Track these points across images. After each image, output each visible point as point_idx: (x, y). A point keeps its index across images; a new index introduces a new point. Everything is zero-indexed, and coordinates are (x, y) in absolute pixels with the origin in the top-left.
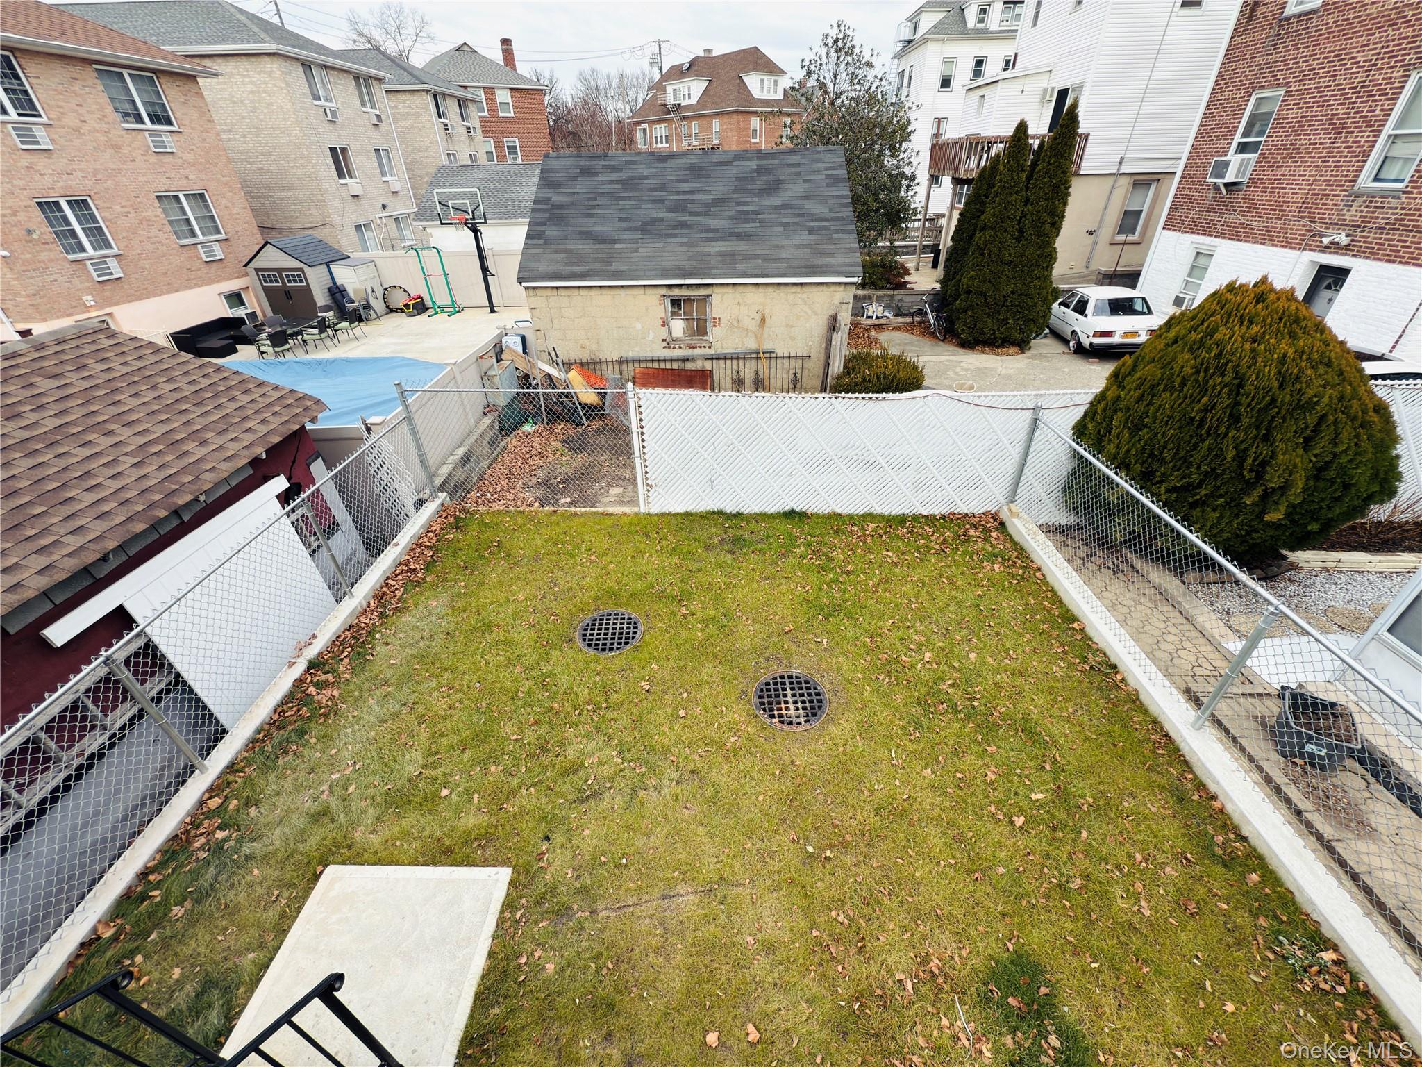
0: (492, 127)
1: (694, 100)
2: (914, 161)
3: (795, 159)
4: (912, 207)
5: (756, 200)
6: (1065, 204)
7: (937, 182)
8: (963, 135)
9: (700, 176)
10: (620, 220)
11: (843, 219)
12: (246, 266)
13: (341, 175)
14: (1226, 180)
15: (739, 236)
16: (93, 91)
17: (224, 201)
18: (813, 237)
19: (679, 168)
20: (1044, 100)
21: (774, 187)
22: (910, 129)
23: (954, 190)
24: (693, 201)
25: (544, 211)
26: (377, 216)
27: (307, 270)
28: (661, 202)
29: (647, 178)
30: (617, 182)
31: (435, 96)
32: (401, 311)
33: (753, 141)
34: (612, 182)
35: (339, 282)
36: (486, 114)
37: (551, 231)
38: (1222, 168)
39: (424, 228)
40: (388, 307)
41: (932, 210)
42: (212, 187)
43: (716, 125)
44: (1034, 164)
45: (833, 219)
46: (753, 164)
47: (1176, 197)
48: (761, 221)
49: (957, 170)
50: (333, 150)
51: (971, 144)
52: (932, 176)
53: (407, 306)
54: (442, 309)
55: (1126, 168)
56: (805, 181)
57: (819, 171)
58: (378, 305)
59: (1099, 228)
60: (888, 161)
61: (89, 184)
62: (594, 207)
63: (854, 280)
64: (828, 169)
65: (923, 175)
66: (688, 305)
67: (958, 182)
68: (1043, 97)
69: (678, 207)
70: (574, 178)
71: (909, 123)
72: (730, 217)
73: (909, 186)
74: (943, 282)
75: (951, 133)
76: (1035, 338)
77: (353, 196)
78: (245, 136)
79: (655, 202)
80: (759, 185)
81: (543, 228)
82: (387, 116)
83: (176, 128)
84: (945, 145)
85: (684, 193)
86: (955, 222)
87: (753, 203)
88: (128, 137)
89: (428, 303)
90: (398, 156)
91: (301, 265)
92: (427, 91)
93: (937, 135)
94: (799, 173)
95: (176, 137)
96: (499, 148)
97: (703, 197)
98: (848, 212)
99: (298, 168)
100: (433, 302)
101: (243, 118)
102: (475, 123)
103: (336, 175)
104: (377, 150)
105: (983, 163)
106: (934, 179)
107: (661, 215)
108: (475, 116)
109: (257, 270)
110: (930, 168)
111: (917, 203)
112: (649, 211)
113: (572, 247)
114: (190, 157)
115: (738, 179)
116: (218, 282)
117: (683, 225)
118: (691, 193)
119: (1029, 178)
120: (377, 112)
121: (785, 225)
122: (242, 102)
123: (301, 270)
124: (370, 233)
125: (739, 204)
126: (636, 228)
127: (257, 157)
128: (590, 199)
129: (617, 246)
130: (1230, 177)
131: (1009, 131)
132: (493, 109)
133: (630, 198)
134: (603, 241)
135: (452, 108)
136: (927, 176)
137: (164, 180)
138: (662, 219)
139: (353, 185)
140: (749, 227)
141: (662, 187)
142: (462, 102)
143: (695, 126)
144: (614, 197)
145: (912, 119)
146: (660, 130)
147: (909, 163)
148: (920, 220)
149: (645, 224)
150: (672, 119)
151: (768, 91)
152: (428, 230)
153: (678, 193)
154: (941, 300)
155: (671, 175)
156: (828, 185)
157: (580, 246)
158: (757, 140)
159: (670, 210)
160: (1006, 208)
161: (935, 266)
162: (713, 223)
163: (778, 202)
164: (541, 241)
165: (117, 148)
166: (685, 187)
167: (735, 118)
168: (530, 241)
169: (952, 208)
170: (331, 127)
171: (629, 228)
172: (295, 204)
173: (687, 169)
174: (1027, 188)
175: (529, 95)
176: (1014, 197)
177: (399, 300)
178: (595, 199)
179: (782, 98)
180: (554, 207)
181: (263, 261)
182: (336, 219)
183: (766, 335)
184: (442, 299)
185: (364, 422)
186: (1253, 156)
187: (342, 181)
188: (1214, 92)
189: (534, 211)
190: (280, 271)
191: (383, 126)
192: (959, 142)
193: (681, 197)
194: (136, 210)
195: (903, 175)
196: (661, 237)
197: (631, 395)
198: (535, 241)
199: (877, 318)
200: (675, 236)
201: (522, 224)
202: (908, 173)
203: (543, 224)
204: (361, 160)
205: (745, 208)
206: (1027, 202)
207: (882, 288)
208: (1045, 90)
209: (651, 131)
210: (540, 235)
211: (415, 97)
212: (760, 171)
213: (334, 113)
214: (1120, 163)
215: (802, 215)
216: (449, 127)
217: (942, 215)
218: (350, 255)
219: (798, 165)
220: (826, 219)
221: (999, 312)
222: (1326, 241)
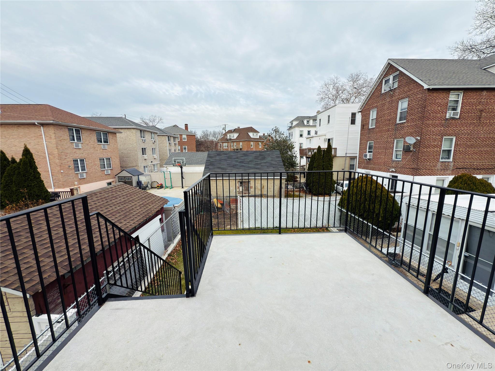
0: (181, 143)
1: (235, 138)
2: (296, 153)
3: (268, 153)
4: (297, 163)
5: (260, 161)
6: (332, 162)
7: (302, 158)
8: (307, 148)
9: (246, 156)
10: (227, 165)
11: (281, 165)
12: (115, 176)
13: (143, 154)
14: (367, 158)
15: (256, 168)
16: (94, 136)
17: (114, 160)
18: (274, 169)
19: (241, 154)
20: (325, 141)
21: (264, 158)
22: (294, 147)
23: (307, 159)
24: (245, 161)
25: (209, 163)
26: (150, 164)
27: (133, 177)
28: (237, 161)
29: (233, 156)
30: (226, 157)
31: (168, 136)
32: (155, 188)
33: (251, 147)
34: (225, 157)
35: (140, 180)
36: (179, 140)
37: (210, 167)
38: (366, 156)
39: (166, 167)
40: (151, 187)
41: (302, 164)
42: (112, 157)
43: (241, 144)
44: (323, 154)
45: (278, 165)
46: (259, 154)
47: (359, 161)
48: (261, 165)
49: (307, 155)
50: (143, 149)
51: (309, 150)
52: (301, 156)
53: (158, 186)
54: (167, 187)
55: (347, 155)
56: (271, 157)
57: (274, 155)
58: (149, 186)
59: (345, 168)
60: (289, 153)
61: (86, 156)
62: (221, 162)
63: (285, 178)
64: (276, 155)
65: (298, 156)
66: (244, 183)
67: (307, 158)
68: (325, 140)
69: (241, 162)
70: (216, 156)
71: (293, 146)
72: (254, 164)
73: (295, 158)
74: (306, 181)
75: (304, 147)
76: (332, 193)
77: (145, 159)
78: (121, 145)
79: (235, 161)
80: (260, 158)
81: (208, 166)
82: (157, 141)
83: (109, 144)
84: (303, 150)
85: (243, 159)
86: (308, 166)
87: (259, 162)
88: (98, 146)
89: (164, 185)
90: (157, 150)
91: (131, 175)
92: (167, 136)
93: (301, 147)
94: (269, 156)
95: (108, 146)
96: (181, 148)
97: (247, 160)
98: (282, 164)
99: (133, 152)
100: (166, 186)
101: (122, 141)
102: (177, 143)
103: (142, 154)
104: (153, 149)
105: (313, 153)
106: (301, 157)
107: (237, 164)
108: (177, 141)
109: (118, 177)
110: (300, 155)
111: (298, 161)
112: (234, 163)
113: (216, 170)
114: (109, 150)
115: (255, 157)
116: (107, 180)
117: (243, 166)
118: (244, 159)
119: (323, 157)
120: (154, 140)
121: (267, 166)
122: (122, 138)
123: (131, 177)
124: (147, 168)
125: (256, 162)
126: (231, 167)
127: (122, 150)
128: (220, 160)
129: (227, 170)
130: (368, 157)
131: (317, 147)
132: (181, 139)
133: (229, 160)
134: (223, 169)
135: (172, 139)
136: (299, 156)
137: (102, 155)
138: (238, 165)
139: (145, 157)
140: (259, 166)
141: (237, 158)
142: (174, 138)
143: (235, 144)
144: (225, 160)
145: (294, 145)
146: (226, 144)
147: (295, 153)
148: (299, 166)
149: (233, 166)
150: (229, 142)
151: (255, 136)
152: (167, 167)
153: (241, 159)
154: (307, 184)
155: (239, 156)
156: (277, 158)
157: (218, 170)
158: (252, 147)
159: (239, 163)
160: (319, 163)
161: (304, 177)
162: (250, 166)
163: (265, 161)
164: (208, 169)
165: (95, 148)
166: (242, 158)
167: (246, 142)
168: (205, 169)
169: (307, 164)
170: (143, 143)
171: (230, 167)
172: (129, 161)
173: (243, 154)
174: (323, 159)
175: (192, 136)
176: (320, 161)
177: (155, 185)
178: (221, 160)
179: (259, 138)
180: (211, 162)
181: (121, 175)
182: (140, 165)
183: (264, 191)
184: (168, 184)
185: (173, 205)
186: (372, 153)
187: (143, 156)
188: (360, 141)
189: (206, 163)
190: (125, 177)
191: (155, 143)
192: (306, 149)
193: (242, 160)
194: (94, 162)
195: (294, 156)
196: (238, 168)
197: (239, 199)
198: (207, 169)
199: (291, 189)
200: (241, 168)
201: (203, 166)
202: (295, 156)
203: (209, 165)
204: (149, 151)
205: (257, 163)
206: (324, 162)
207: (291, 182)
208: (325, 139)
209: (223, 145)
210: (208, 168)
211: (163, 137)
212: (260, 155)
213: (145, 141)
214: (346, 154)
215: (271, 164)
216: (171, 143)
217: (305, 165)
218: (144, 173)
219: (269, 154)
220: (277, 165)
221: (322, 187)
222: (391, 170)
